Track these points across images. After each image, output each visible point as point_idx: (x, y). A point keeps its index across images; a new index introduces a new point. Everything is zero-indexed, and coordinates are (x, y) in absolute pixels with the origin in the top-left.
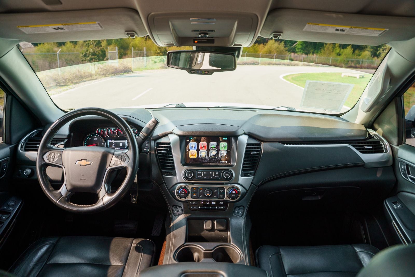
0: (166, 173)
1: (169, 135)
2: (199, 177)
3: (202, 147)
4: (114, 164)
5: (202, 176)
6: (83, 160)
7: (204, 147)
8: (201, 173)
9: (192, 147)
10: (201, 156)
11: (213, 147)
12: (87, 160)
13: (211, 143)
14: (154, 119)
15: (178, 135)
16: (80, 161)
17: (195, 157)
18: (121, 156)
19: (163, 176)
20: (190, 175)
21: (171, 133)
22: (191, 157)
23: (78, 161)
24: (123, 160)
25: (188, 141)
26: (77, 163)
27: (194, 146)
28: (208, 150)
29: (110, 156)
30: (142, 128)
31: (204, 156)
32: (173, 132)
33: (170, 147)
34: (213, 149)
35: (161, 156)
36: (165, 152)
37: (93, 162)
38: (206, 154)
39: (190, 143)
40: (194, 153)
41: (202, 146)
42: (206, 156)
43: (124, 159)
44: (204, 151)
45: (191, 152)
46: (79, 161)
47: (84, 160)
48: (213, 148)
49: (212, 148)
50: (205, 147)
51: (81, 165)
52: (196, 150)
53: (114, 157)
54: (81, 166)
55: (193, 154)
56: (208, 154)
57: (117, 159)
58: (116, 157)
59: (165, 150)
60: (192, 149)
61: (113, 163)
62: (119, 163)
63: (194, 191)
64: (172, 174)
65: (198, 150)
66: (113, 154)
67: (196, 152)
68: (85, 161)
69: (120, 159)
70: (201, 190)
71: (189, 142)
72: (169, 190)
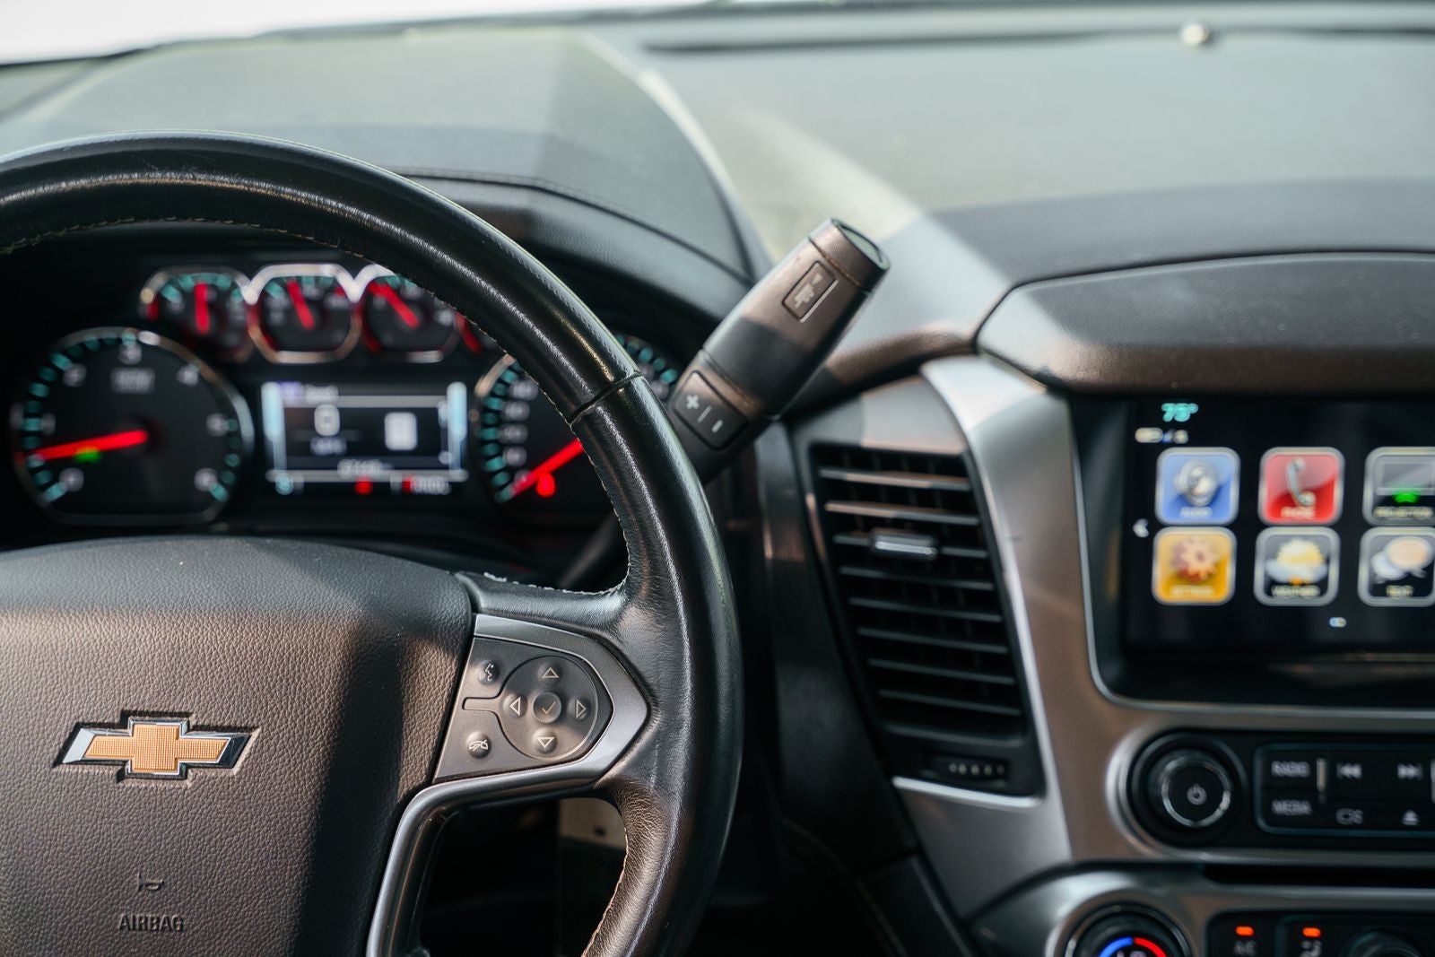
0: (926, 762)
1: (938, 373)
2: (1281, 807)
3: (1287, 500)
4: (482, 755)
5: (1315, 805)
6: (142, 715)
7: (1309, 498)
8: (1298, 769)
9: (1185, 499)
10: (1271, 584)
11: (1405, 491)
12: (187, 715)
13: (1381, 459)
14: (828, 237)
15: (1053, 385)
16: (110, 726)
17: (1219, 592)
18: (559, 670)
19: (902, 783)
20: (1197, 795)
21: (970, 348)
22: (1167, 591)
23: (84, 736)
24: (575, 706)
25: (1146, 435)
26: (74, 753)
27: (1205, 486)
28: (1351, 527)
29: (435, 664)
30: (704, 324)
31: (1303, 585)
32: (989, 338)
33: (969, 502)
34: (1401, 513)
35: (863, 587)
36: (921, 547)
37: (255, 734)
38: (1327, 561)
39: (1167, 460)
40: (1200, 557)
41: (1294, 486)
42: (1322, 584)
43: (587, 703)
44: (1305, 538)
45: (1179, 550)
46: (102, 726)
47: (156, 715)
48: (1406, 504)
49: (1389, 501)
50: (1322, 493)
51: (121, 776)
52: (1231, 526)
53: (475, 676)
54: (129, 783)
55: (1195, 566)
56: (1349, 558)
57: (510, 702)
58: (496, 672)
59: (918, 529)
60: (1188, 514)
61: (473, 741)
62: (539, 737)
63: (1239, 949)
64: (995, 776)
65: (1247, 528)
66: (463, 644)
67: (1225, 543)
68: (170, 727)
69: (539, 706)
70: (1311, 939)
71: (1161, 447)
72: (965, 925)
